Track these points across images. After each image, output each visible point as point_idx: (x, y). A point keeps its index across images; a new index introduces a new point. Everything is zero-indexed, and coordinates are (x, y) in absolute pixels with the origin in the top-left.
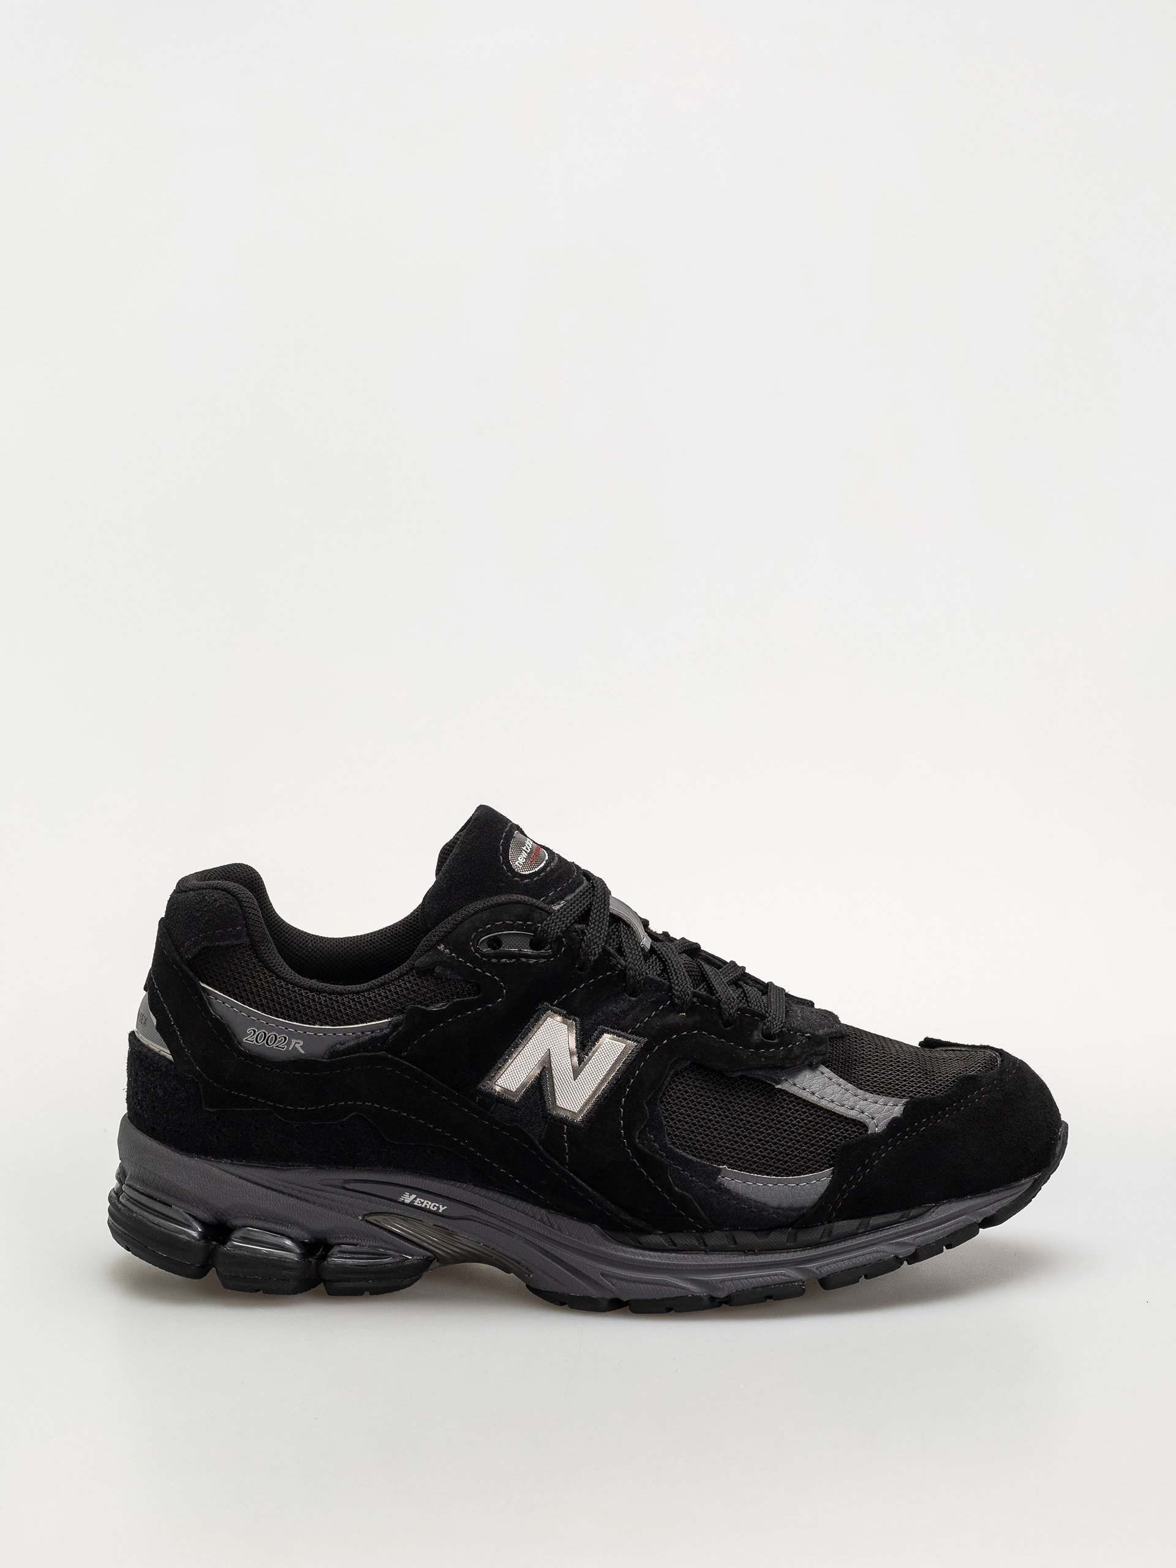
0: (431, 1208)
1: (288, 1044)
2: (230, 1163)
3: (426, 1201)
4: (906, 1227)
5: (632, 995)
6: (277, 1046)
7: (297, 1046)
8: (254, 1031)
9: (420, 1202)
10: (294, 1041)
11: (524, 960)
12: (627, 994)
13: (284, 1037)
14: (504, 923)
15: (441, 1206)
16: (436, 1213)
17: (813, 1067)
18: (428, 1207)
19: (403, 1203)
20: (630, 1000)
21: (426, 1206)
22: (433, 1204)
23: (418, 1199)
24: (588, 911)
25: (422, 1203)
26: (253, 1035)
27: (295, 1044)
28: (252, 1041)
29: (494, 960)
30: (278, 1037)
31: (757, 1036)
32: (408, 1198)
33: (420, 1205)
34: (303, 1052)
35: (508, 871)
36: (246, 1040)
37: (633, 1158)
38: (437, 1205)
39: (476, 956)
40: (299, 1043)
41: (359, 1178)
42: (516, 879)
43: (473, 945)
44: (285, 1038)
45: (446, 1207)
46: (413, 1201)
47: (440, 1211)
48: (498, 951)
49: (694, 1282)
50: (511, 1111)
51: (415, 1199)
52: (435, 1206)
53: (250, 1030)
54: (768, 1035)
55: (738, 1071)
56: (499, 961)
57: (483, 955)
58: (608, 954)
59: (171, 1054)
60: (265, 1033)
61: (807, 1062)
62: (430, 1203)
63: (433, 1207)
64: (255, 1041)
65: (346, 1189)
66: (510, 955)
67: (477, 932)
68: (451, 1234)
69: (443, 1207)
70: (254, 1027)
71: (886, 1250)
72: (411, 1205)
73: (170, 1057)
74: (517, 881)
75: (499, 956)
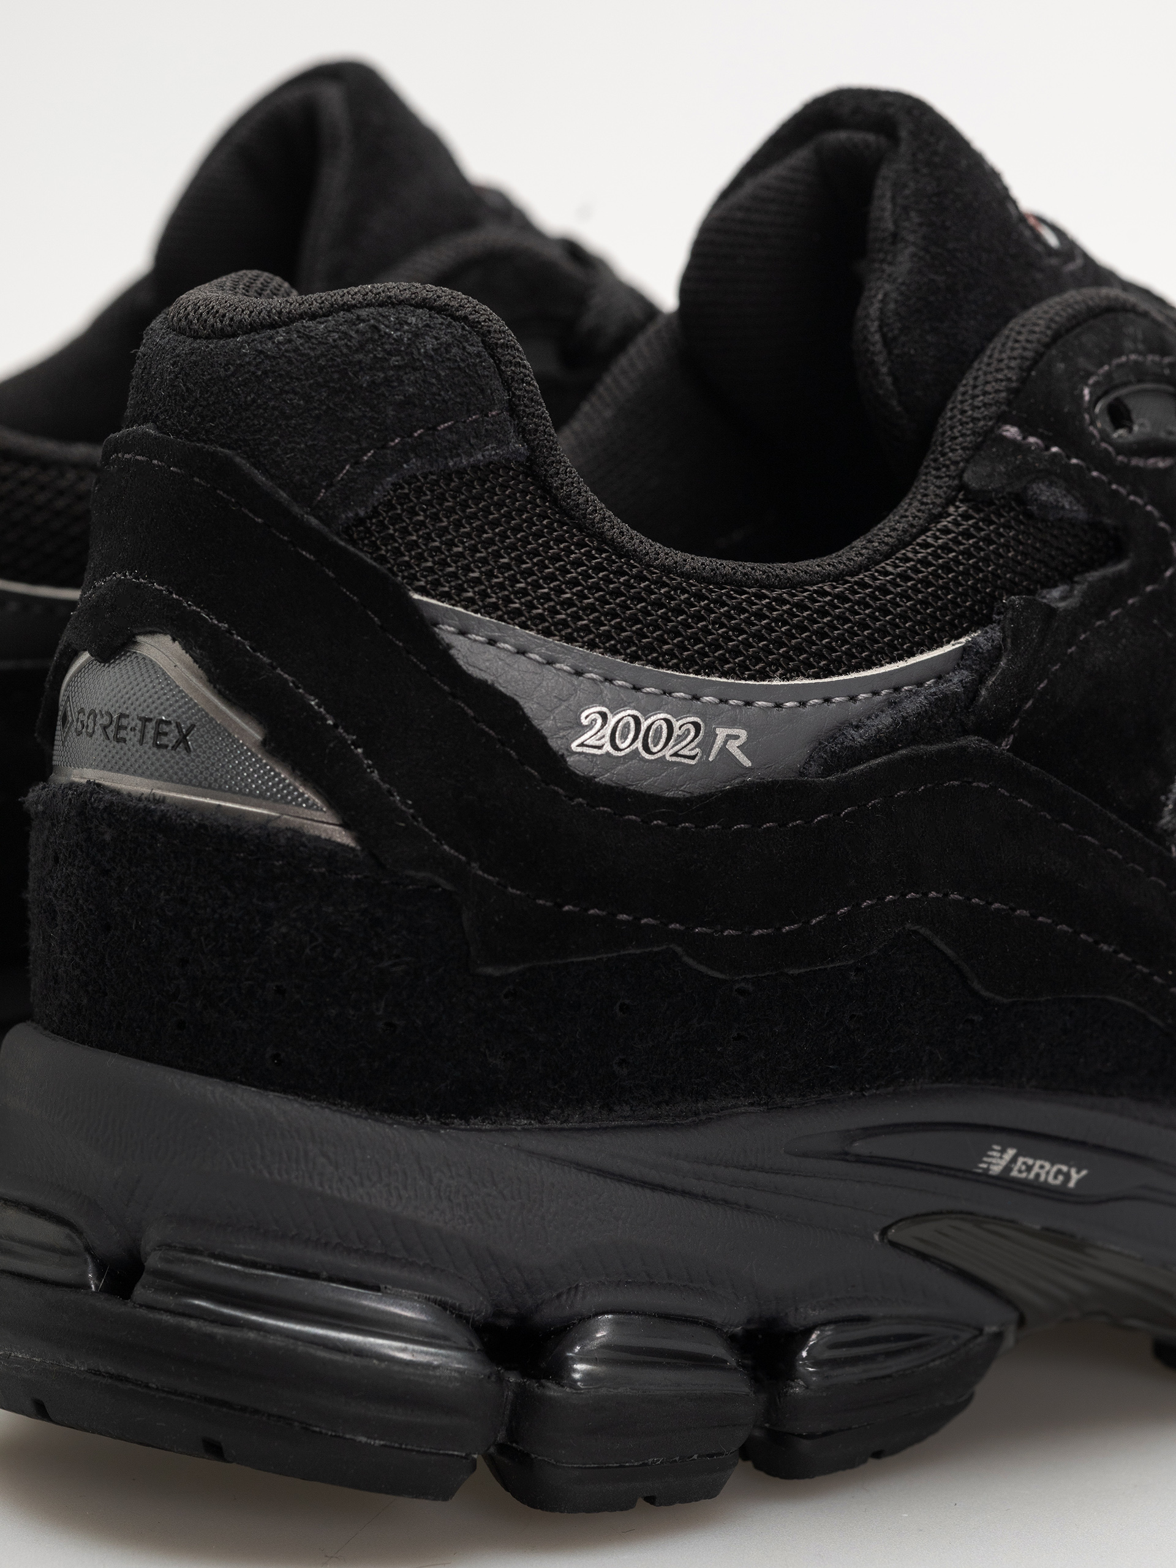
0: (1051, 1180)
1: (706, 746)
2: (540, 1129)
3: (1039, 1163)
6: (676, 754)
7: (733, 747)
8: (604, 716)
9: (1024, 1168)
10: (722, 733)
13: (694, 723)
15: (1073, 1171)
18: (1042, 1178)
19: (986, 1178)
21: (1038, 1175)
22: (1055, 1169)
23: (1021, 1160)
26: (602, 726)
27: (725, 742)
28: (600, 747)
30: (676, 724)
32: (997, 1161)
33: (1024, 1175)
34: (747, 763)
36: (582, 745)
38: (1065, 1168)
40: (737, 737)
41: (883, 1120)
44: (697, 726)
45: (1084, 1173)
46: (1008, 1168)
47: (1072, 1184)
51: (1014, 1160)
52: (1059, 1172)
53: (589, 714)
59: (345, 825)
60: (636, 718)
62: (1047, 1165)
63: (1055, 1177)
64: (608, 748)
65: (860, 1159)
68: (1076, 1244)
69: (1078, 1172)
70: (603, 704)
72: (1004, 1180)
73: (342, 837)
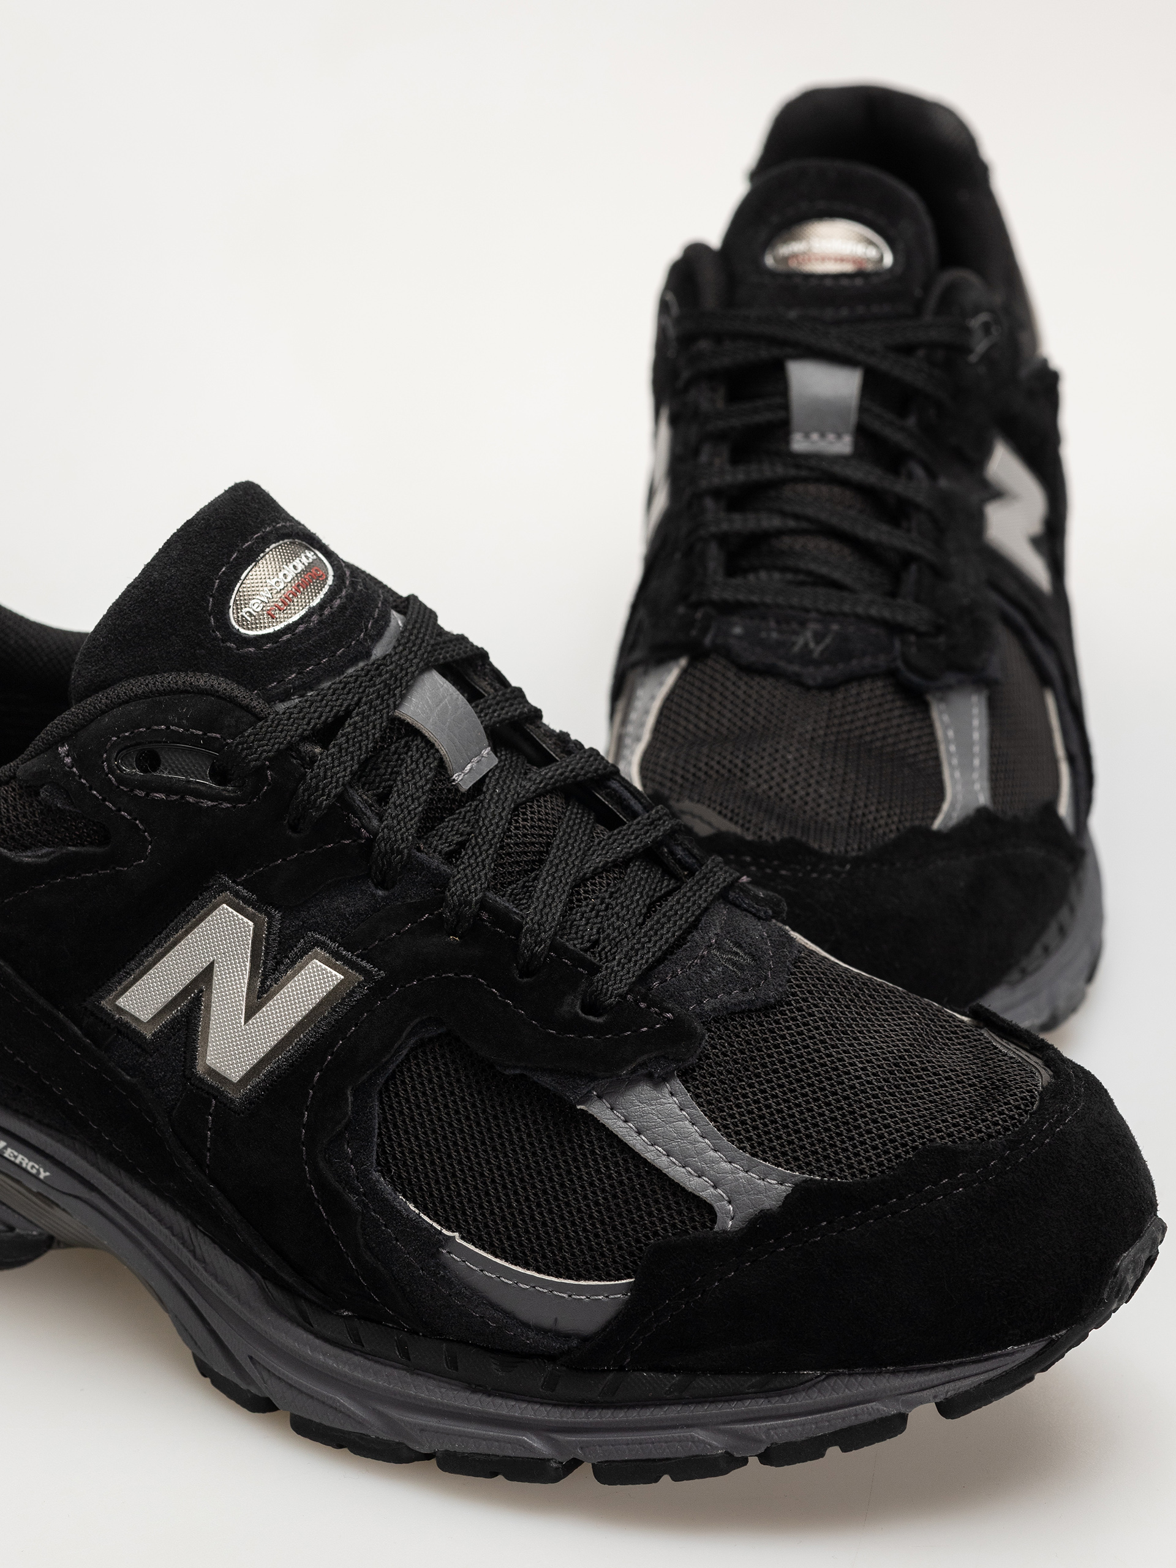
0: (28, 1169)
3: (21, 1156)
4: (762, 1405)
5: (380, 885)
9: (12, 1155)
11: (191, 800)
12: (373, 881)
14: (168, 728)
15: (41, 1170)
16: (36, 1177)
17: (658, 1081)
18: (23, 1166)
20: (373, 895)
21: (21, 1163)
22: (31, 1164)
23: (10, 1150)
24: (339, 721)
25: (16, 1157)
29: (141, 794)
31: (572, 1005)
33: (12, 1159)
35: (218, 628)
37: (311, 1184)
39: (110, 779)
42: (228, 644)
43: (108, 760)
45: (48, 1173)
46: (2, 1151)
47: (41, 1177)
48: (148, 775)
49: (381, 1415)
50: (136, 1053)
51: (5, 1148)
52: (34, 1166)
54: (592, 1007)
55: (515, 1067)
56: (147, 795)
57: (121, 780)
58: (349, 807)
61: (644, 1071)
62: (27, 1160)
63: (32, 1169)
66: (169, 788)
67: (118, 738)
69: (44, 1172)
71: (713, 1442)
72: (1, 1155)
74: (229, 648)
75: (149, 787)
